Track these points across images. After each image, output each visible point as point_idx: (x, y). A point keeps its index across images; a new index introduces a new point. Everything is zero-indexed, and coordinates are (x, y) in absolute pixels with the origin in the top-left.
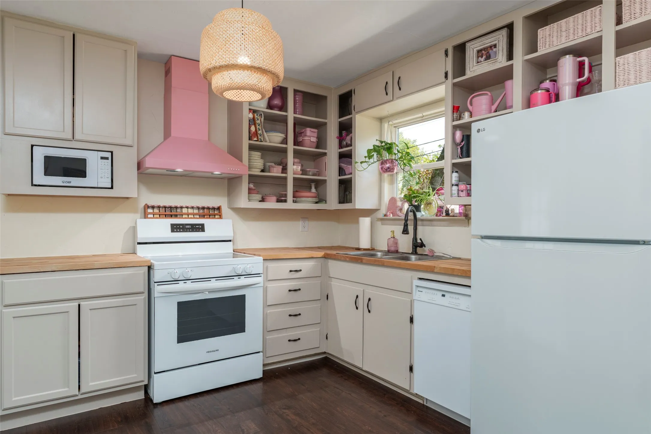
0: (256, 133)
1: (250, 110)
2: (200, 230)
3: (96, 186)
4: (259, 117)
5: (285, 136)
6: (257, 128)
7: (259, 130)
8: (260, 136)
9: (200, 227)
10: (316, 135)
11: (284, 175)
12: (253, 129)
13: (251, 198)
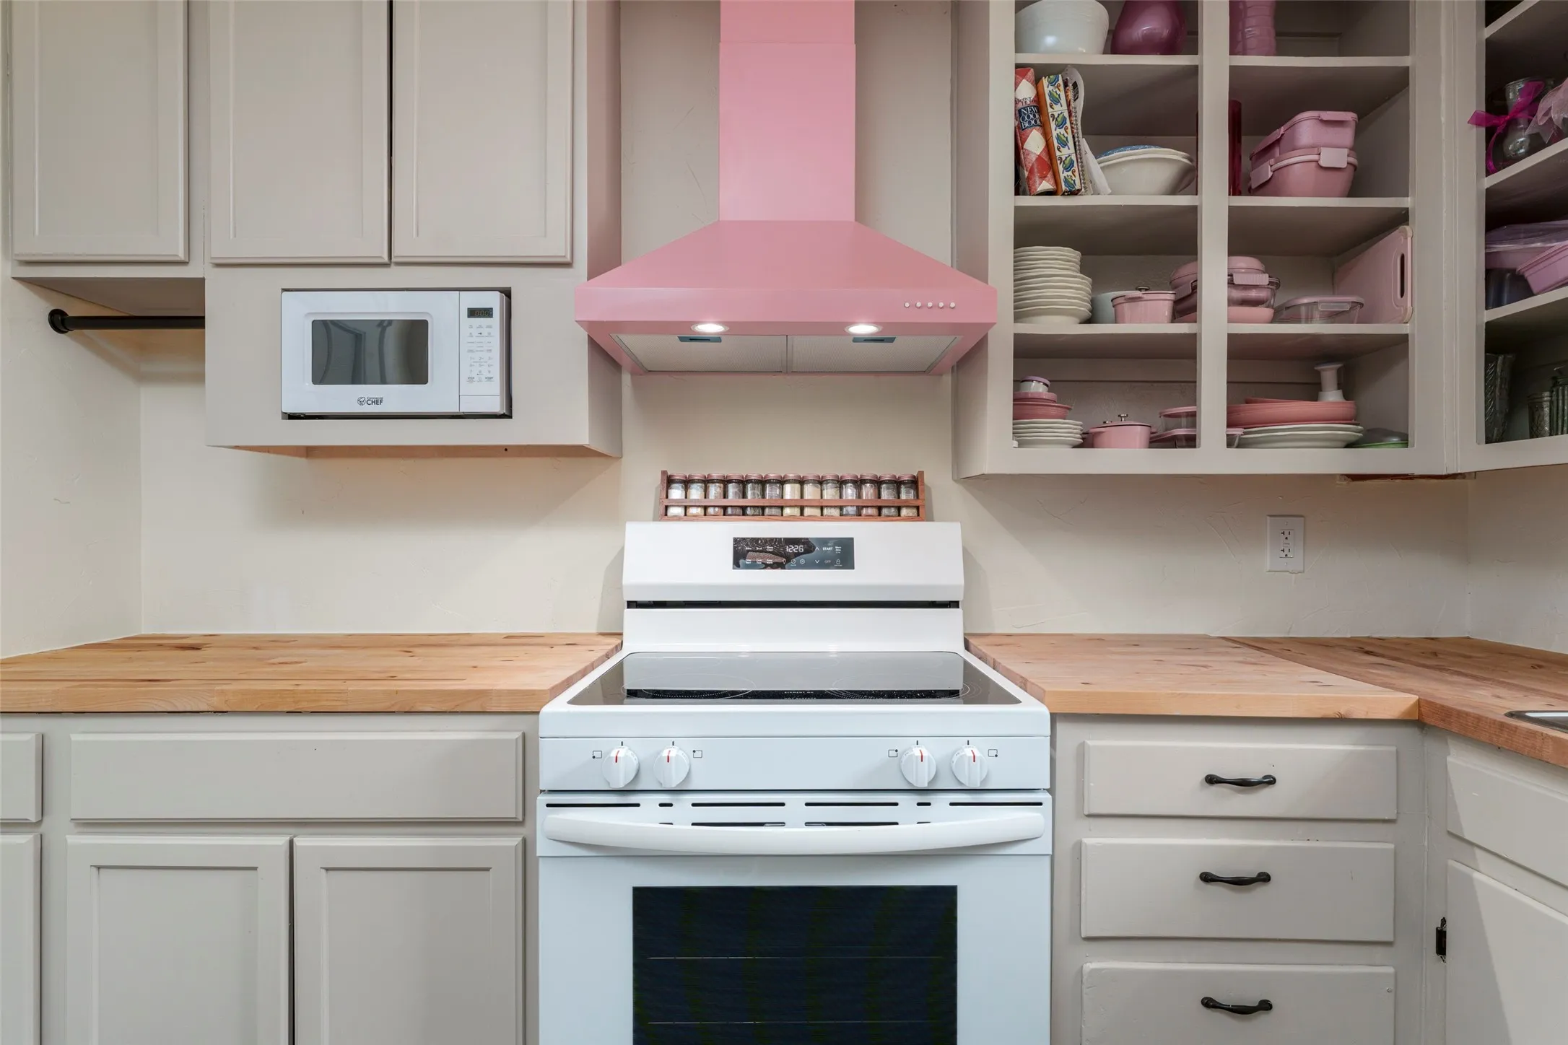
0: (1049, 162)
1: (1021, 69)
2: (838, 561)
3: (453, 409)
4: (1062, 88)
5: (1191, 160)
6: (1054, 134)
7: (1064, 143)
8: (1068, 167)
9: (838, 549)
10: (1347, 136)
11: (1182, 328)
12: (1035, 143)
13: (1028, 436)
